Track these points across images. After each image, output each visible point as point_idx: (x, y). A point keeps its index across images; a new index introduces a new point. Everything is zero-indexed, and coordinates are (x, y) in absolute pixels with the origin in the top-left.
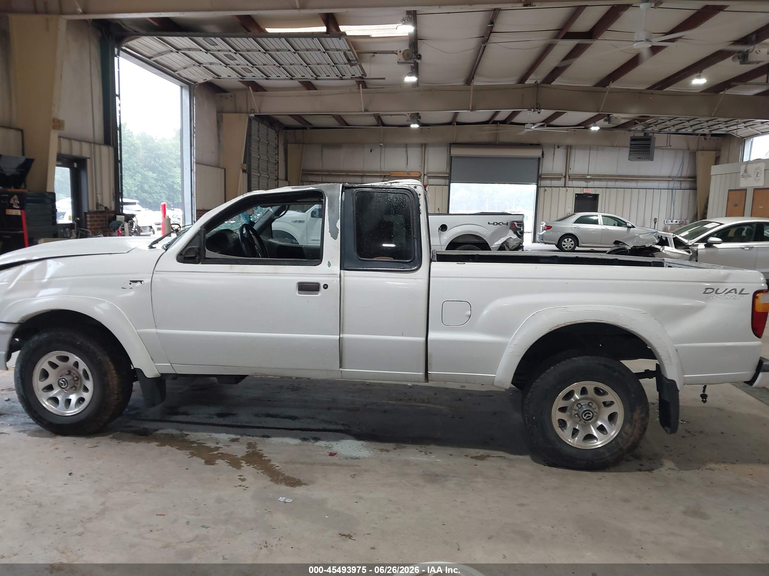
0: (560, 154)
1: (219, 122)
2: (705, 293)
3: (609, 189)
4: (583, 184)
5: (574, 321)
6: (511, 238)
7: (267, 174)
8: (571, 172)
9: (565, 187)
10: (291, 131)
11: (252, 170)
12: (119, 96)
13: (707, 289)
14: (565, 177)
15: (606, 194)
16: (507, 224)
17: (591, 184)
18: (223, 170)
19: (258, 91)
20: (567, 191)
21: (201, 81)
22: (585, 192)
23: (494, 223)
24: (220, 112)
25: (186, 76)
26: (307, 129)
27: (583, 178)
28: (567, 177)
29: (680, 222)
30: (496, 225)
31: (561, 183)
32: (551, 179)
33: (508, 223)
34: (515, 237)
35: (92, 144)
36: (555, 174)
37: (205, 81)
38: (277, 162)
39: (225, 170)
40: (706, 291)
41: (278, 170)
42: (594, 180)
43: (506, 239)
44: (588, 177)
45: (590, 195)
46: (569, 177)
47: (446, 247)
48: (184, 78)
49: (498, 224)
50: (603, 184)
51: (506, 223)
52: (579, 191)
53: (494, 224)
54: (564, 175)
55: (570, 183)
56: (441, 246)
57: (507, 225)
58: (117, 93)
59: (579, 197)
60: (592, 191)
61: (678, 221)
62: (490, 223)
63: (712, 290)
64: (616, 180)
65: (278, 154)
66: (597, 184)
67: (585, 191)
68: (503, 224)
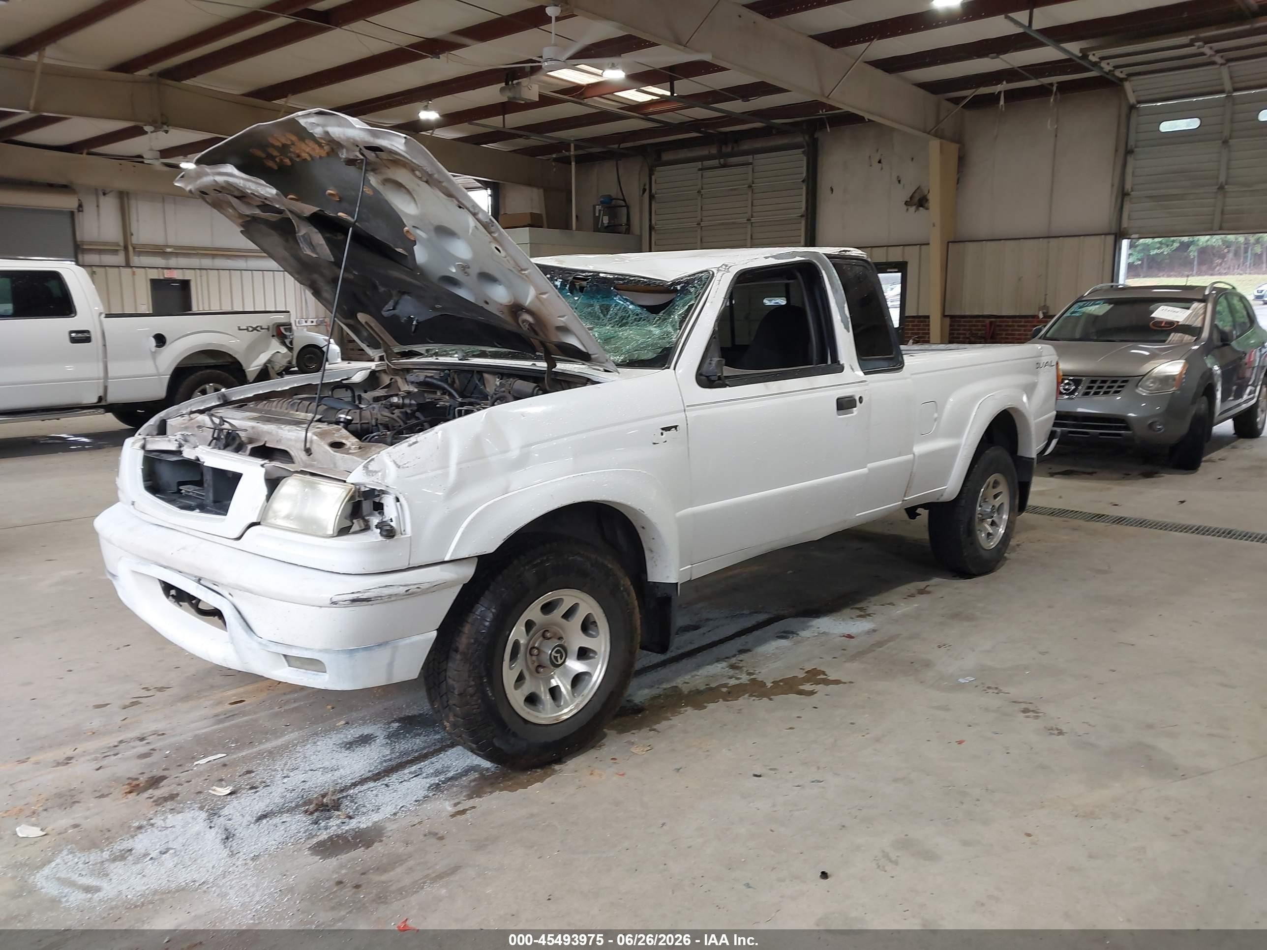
0: (109, 206)
3: (205, 271)
4: (159, 261)
6: (278, 352)
8: (134, 240)
9: (128, 265)
14: (126, 248)
15: (201, 279)
16: (268, 329)
17: (173, 262)
20: (134, 273)
22: (166, 276)
23: (248, 327)
27: (159, 251)
28: (130, 249)
29: (317, 322)
30: (252, 331)
31: (119, 259)
32: (100, 252)
33: (269, 326)
34: (284, 350)
36: (105, 244)
42: (176, 255)
43: (270, 356)
44: (169, 250)
45: (175, 281)
46: (134, 248)
47: (169, 376)
49: (255, 329)
50: (194, 262)
51: (266, 327)
52: (155, 275)
53: (247, 329)
54: (122, 244)
55: (136, 260)
56: (159, 375)
57: (269, 331)
59: (156, 284)
60: (177, 275)
61: (315, 320)
62: (241, 328)
64: (214, 256)
66: (183, 262)
67: (168, 274)
68: (262, 329)
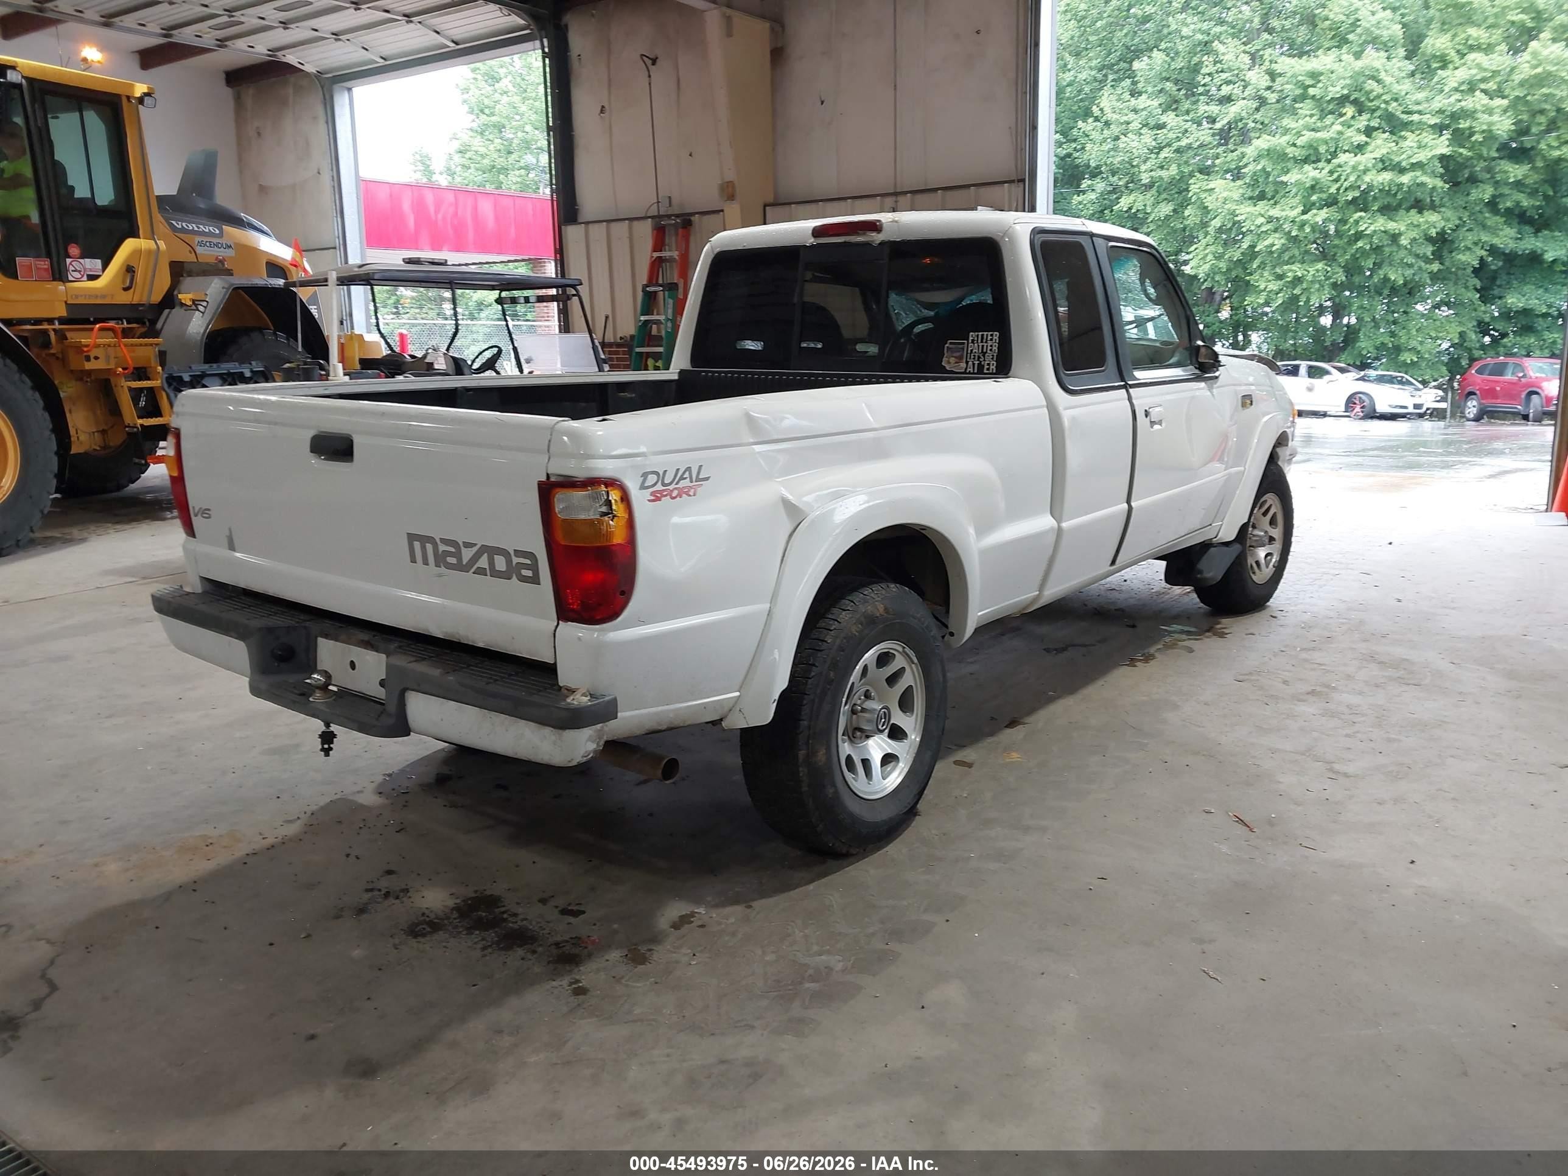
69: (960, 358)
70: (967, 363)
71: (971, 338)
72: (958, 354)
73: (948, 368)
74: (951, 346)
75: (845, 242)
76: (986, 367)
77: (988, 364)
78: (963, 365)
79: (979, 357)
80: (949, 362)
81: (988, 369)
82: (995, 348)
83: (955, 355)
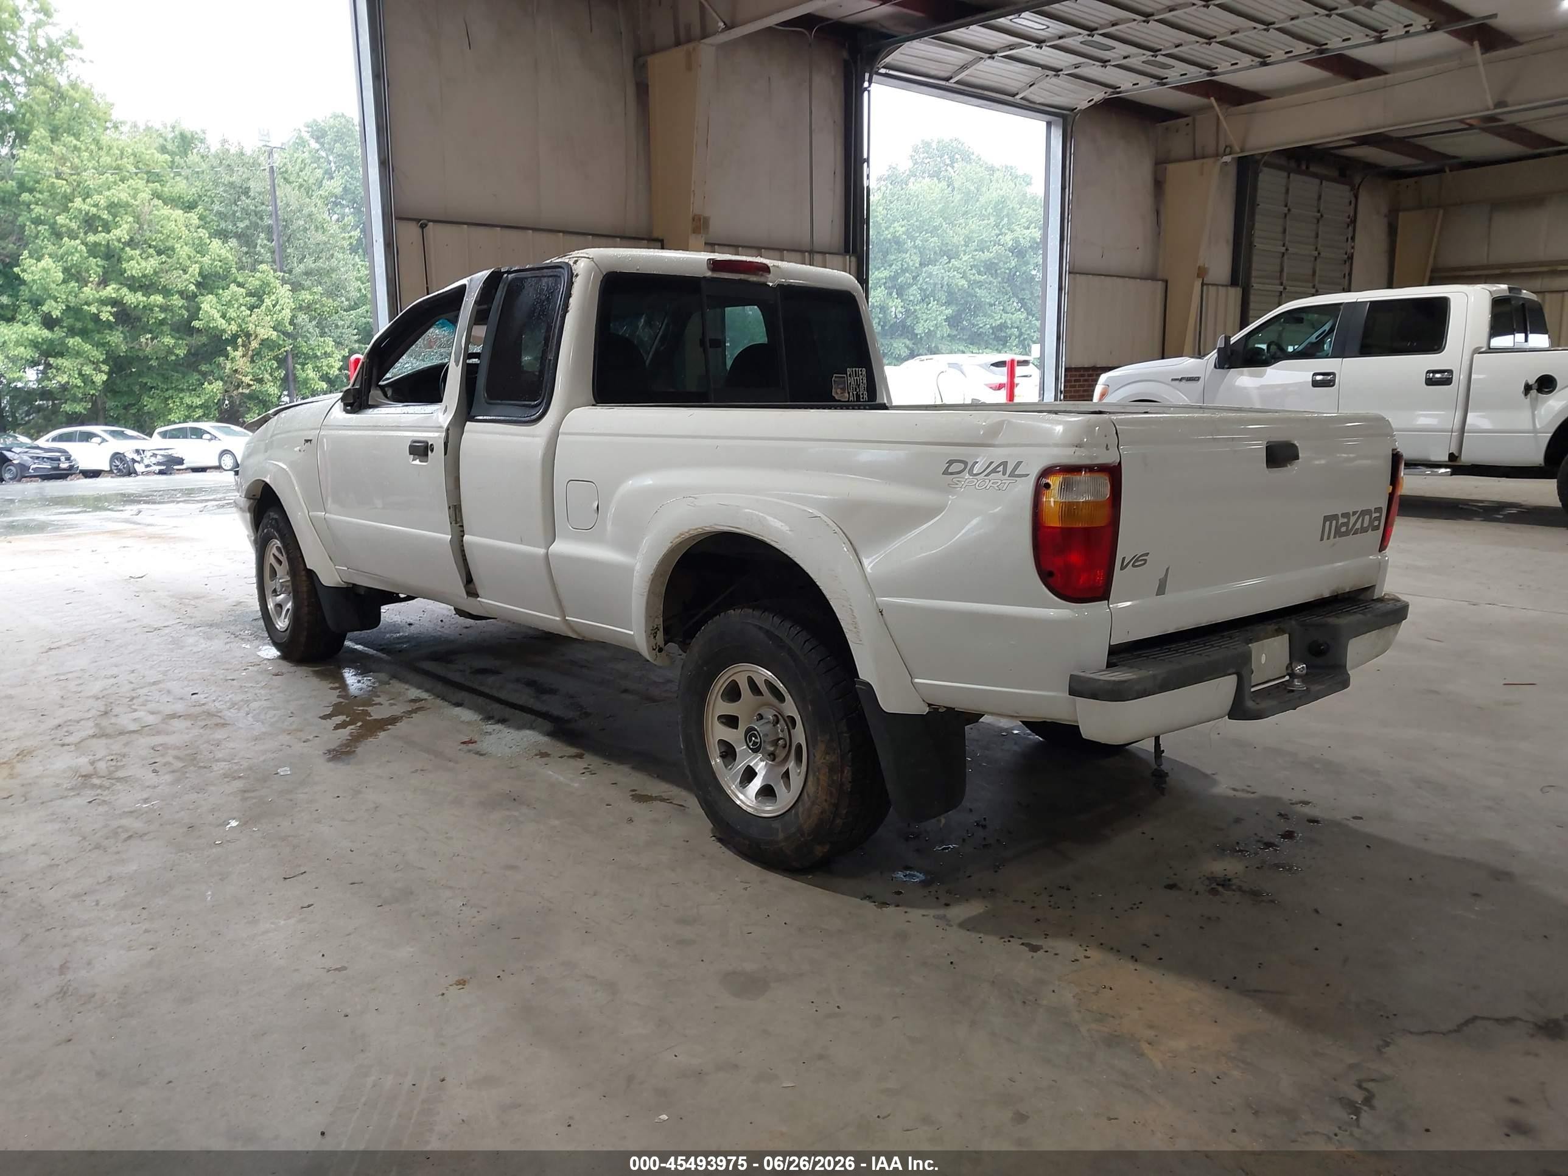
1: (1159, 185)
2: (946, 472)
5: (700, 526)
7: (1311, 285)
10: (1412, 180)
11: (1253, 280)
12: (868, 160)
13: (951, 462)
18: (1160, 285)
19: (1242, 104)
21: (1084, 105)
24: (1160, 164)
25: (1042, 100)
26: (1445, 172)
35: (807, 254)
37: (1092, 103)
38: (1348, 258)
39: (1166, 282)
40: (948, 467)
41: (1350, 274)
48: (1039, 104)
58: (865, 156)
63: (962, 466)
65: (1353, 238)
69: (843, 389)
70: (849, 393)
71: (848, 373)
72: (841, 386)
73: (837, 398)
74: (836, 379)
75: (740, 280)
76: (861, 396)
77: (863, 394)
78: (847, 395)
79: (856, 389)
80: (837, 393)
81: (863, 398)
82: (865, 381)
83: (840, 386)
